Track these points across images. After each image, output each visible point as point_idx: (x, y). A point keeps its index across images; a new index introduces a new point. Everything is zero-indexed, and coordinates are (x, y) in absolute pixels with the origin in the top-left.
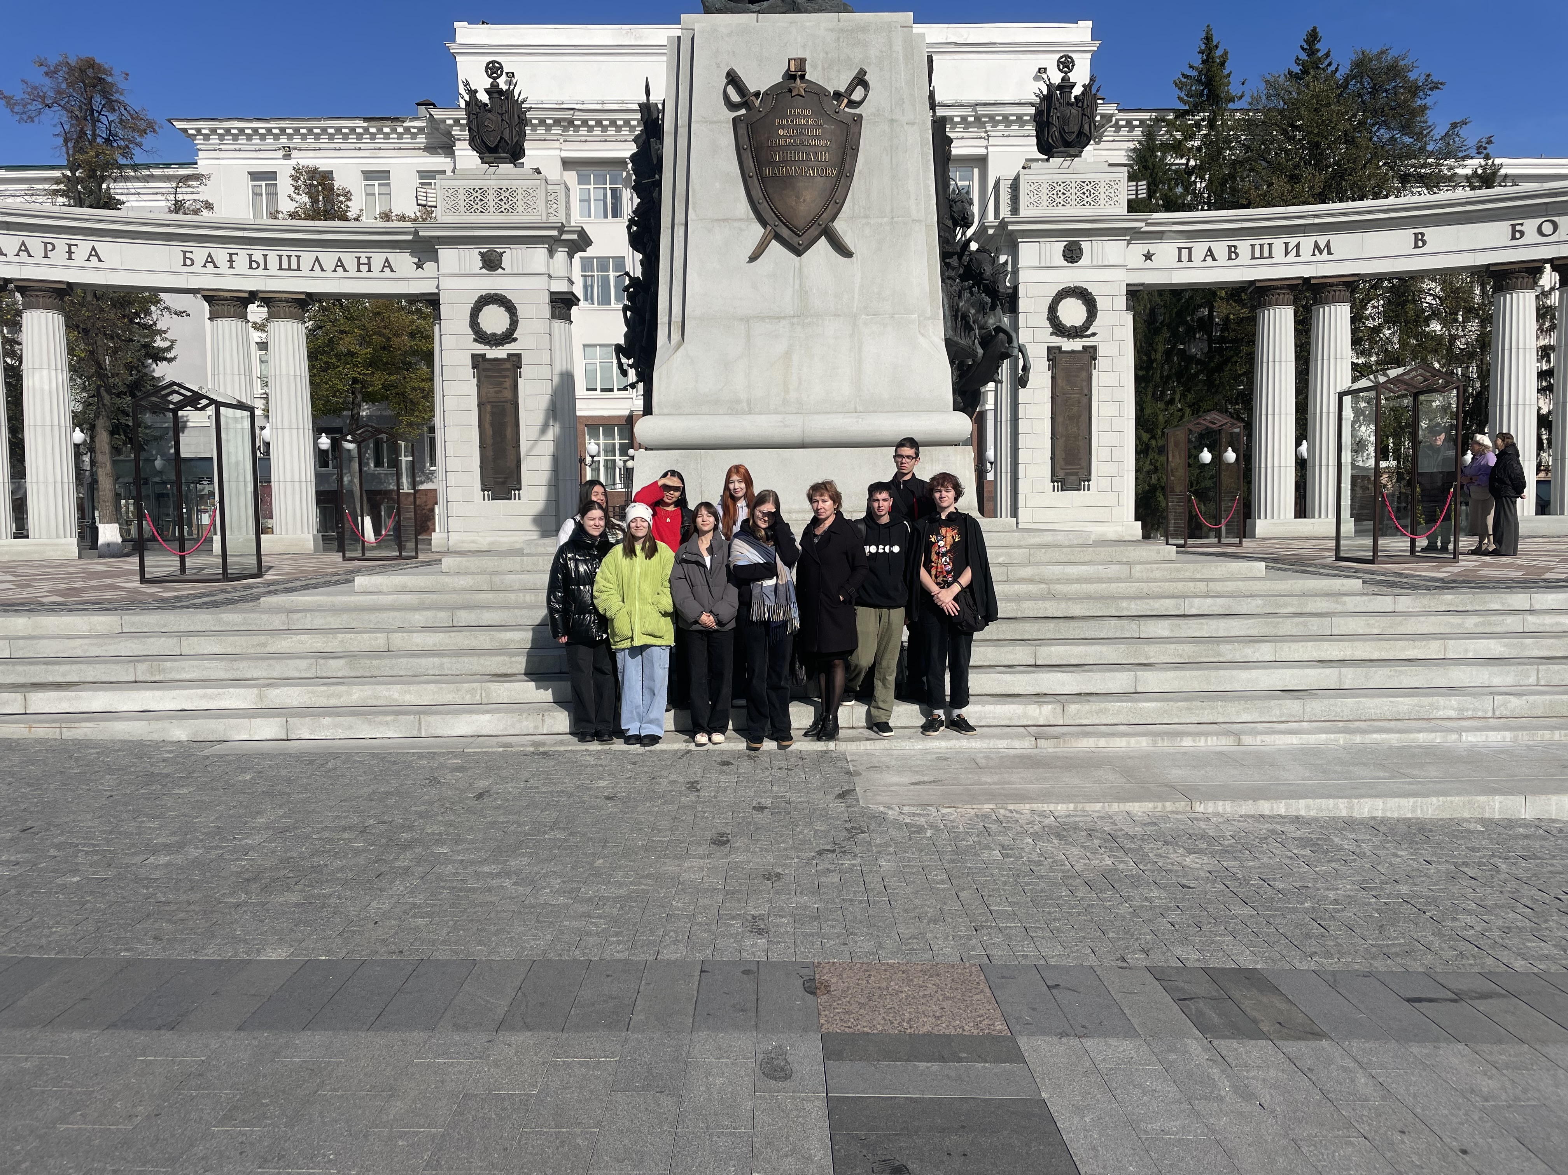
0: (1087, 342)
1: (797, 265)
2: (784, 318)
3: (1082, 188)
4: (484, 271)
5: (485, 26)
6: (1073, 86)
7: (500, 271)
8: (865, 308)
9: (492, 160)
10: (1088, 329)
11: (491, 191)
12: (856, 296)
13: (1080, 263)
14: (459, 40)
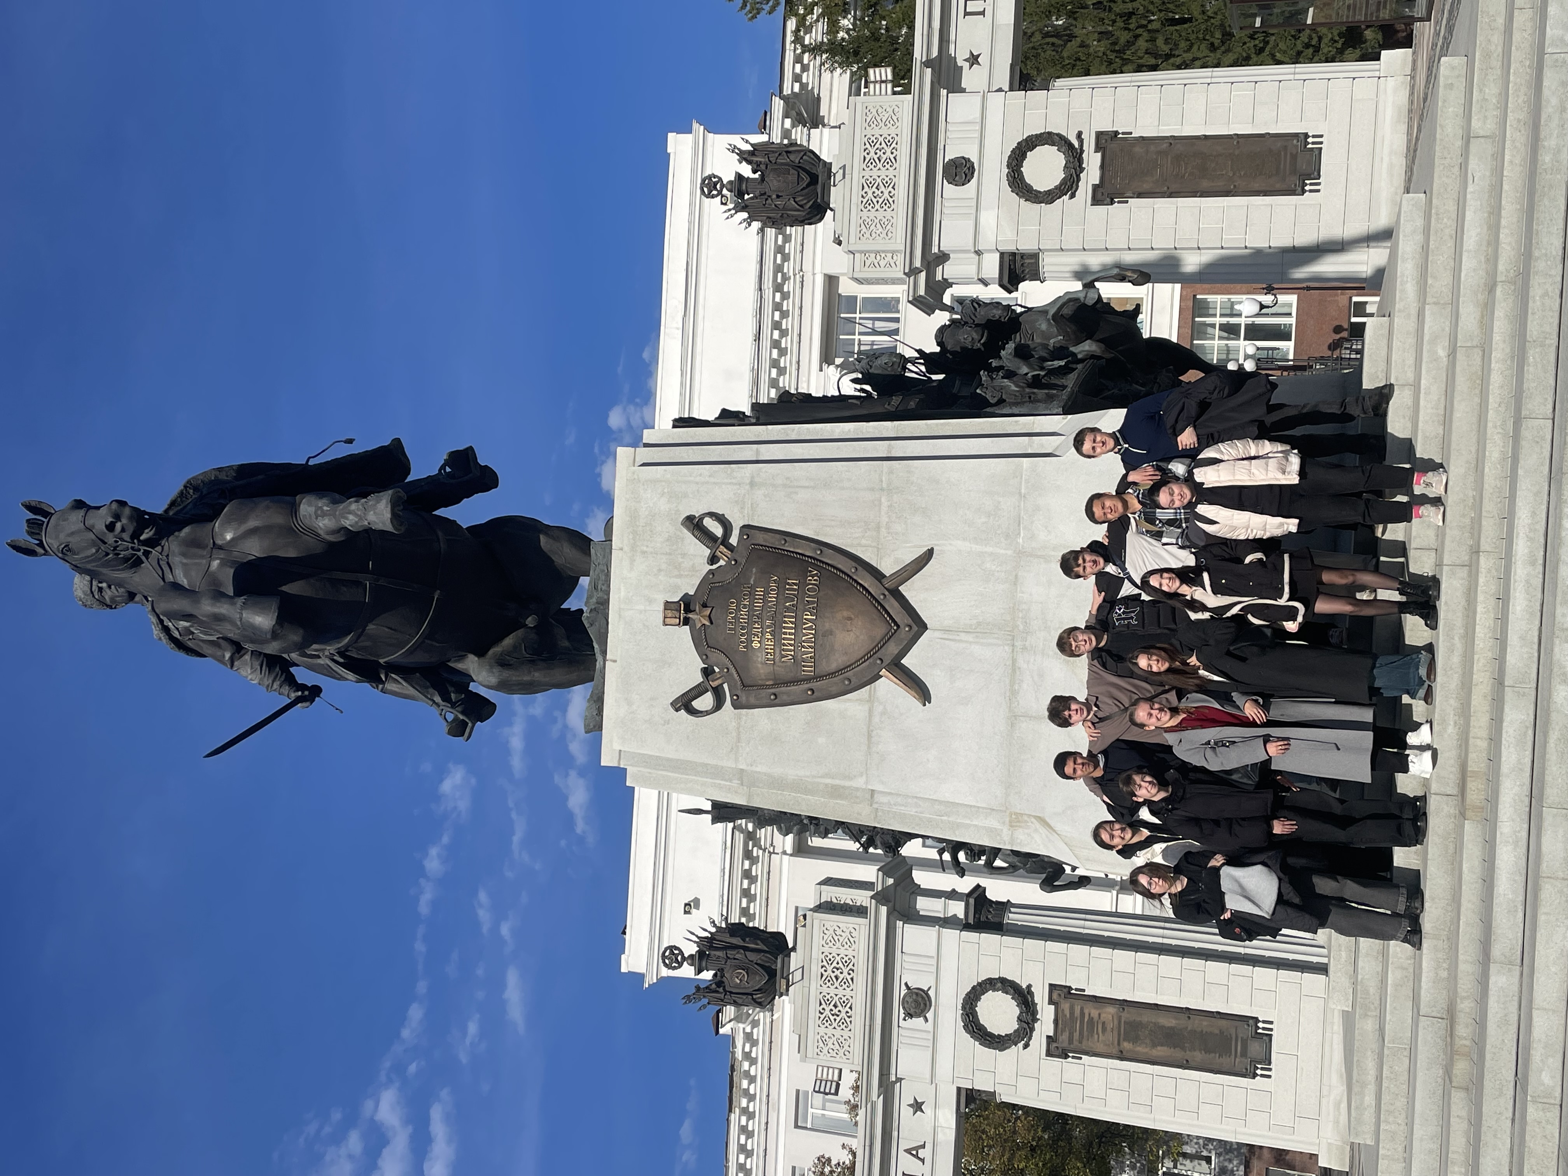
0: (1089, 144)
1: (938, 634)
2: (1014, 661)
3: (872, 161)
4: (930, 1015)
5: (627, 931)
6: (739, 177)
7: (931, 993)
8: (1007, 536)
9: (784, 982)
10: (1070, 145)
11: (825, 990)
12: (989, 549)
13: (974, 159)
14: (642, 970)
